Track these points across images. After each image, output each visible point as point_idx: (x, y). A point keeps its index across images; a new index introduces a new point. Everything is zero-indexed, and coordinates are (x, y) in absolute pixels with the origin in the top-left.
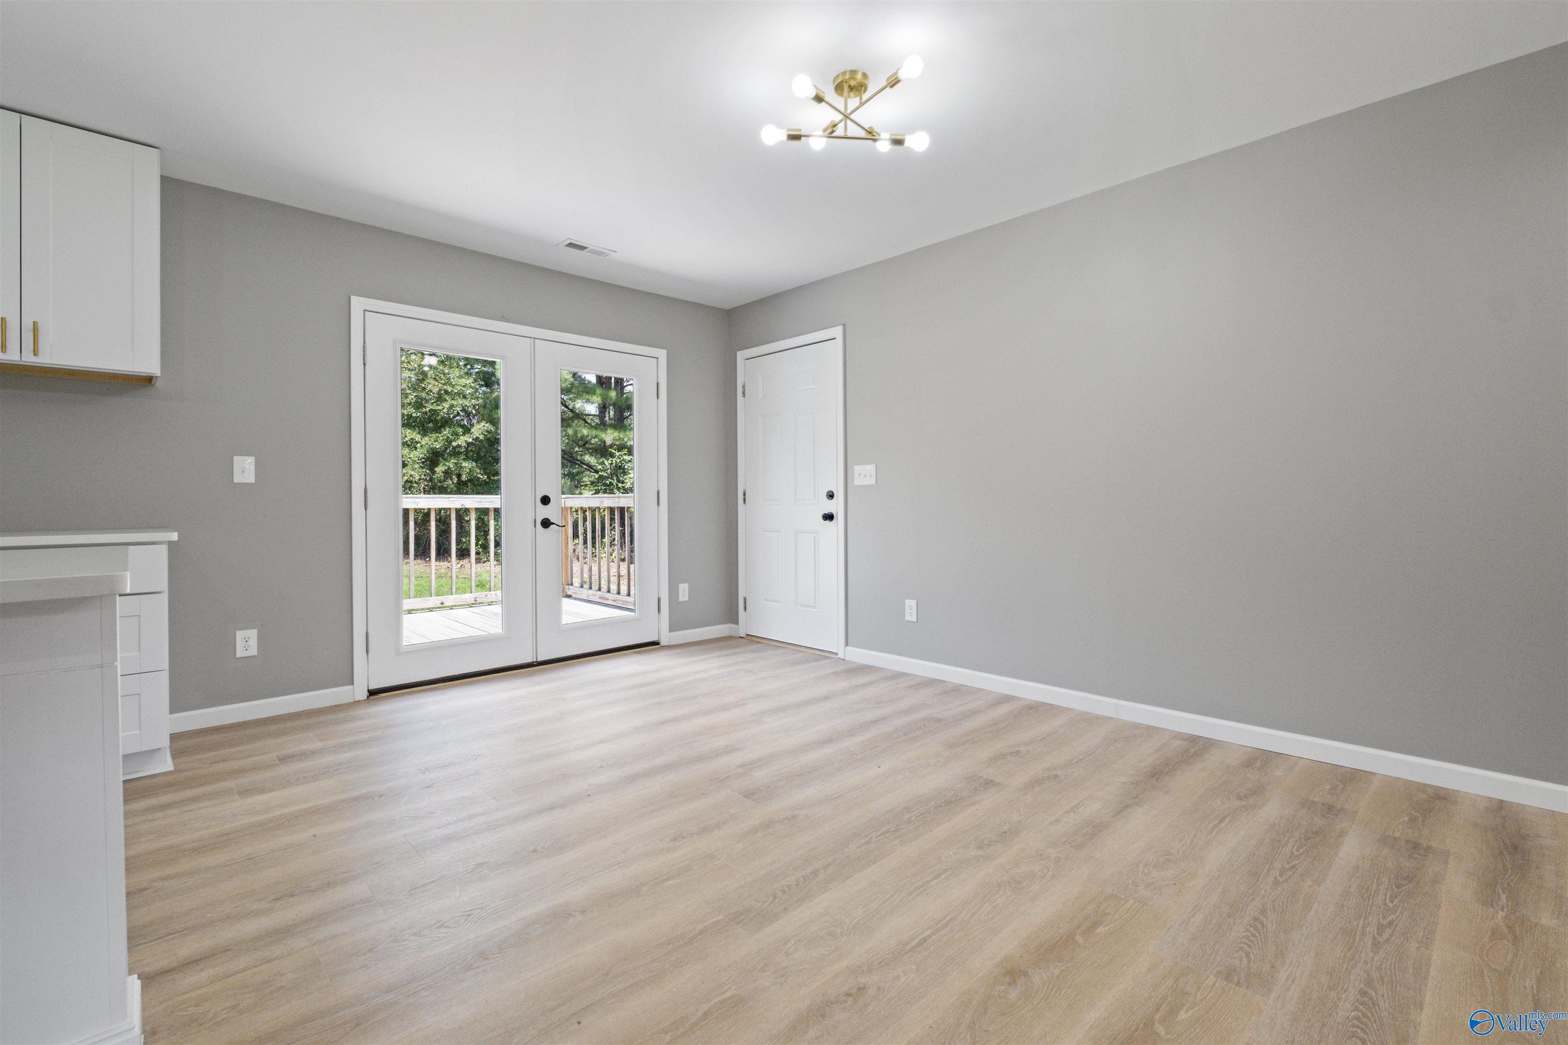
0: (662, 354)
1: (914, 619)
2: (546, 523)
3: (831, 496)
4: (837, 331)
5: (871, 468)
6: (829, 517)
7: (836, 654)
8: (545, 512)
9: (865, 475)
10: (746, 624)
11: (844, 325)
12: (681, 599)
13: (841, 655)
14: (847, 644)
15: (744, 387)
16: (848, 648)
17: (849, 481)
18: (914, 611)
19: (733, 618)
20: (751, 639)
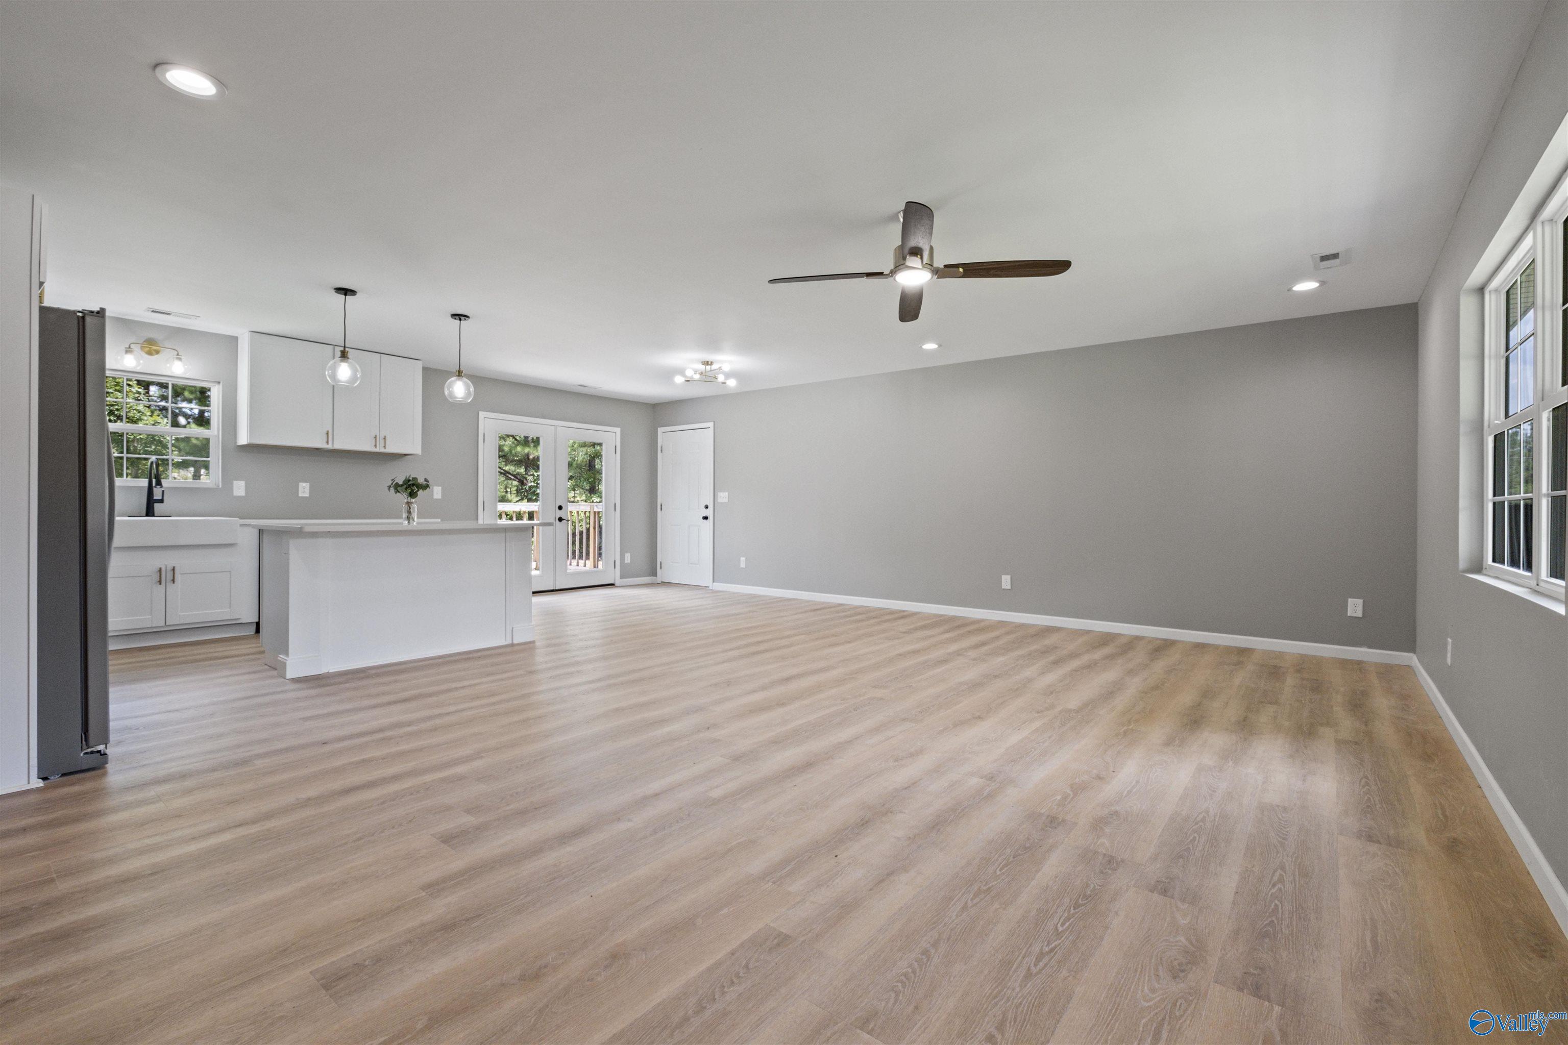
0: (618, 430)
1: (744, 567)
2: (560, 519)
3: (707, 507)
4: (711, 424)
5: (726, 494)
6: (706, 518)
7: (708, 587)
8: (560, 514)
9: (723, 497)
10: (662, 576)
11: (714, 422)
12: (626, 562)
13: (710, 588)
14: (714, 582)
15: (662, 447)
16: (714, 584)
17: (716, 500)
18: (744, 563)
19: (654, 573)
20: (664, 584)
